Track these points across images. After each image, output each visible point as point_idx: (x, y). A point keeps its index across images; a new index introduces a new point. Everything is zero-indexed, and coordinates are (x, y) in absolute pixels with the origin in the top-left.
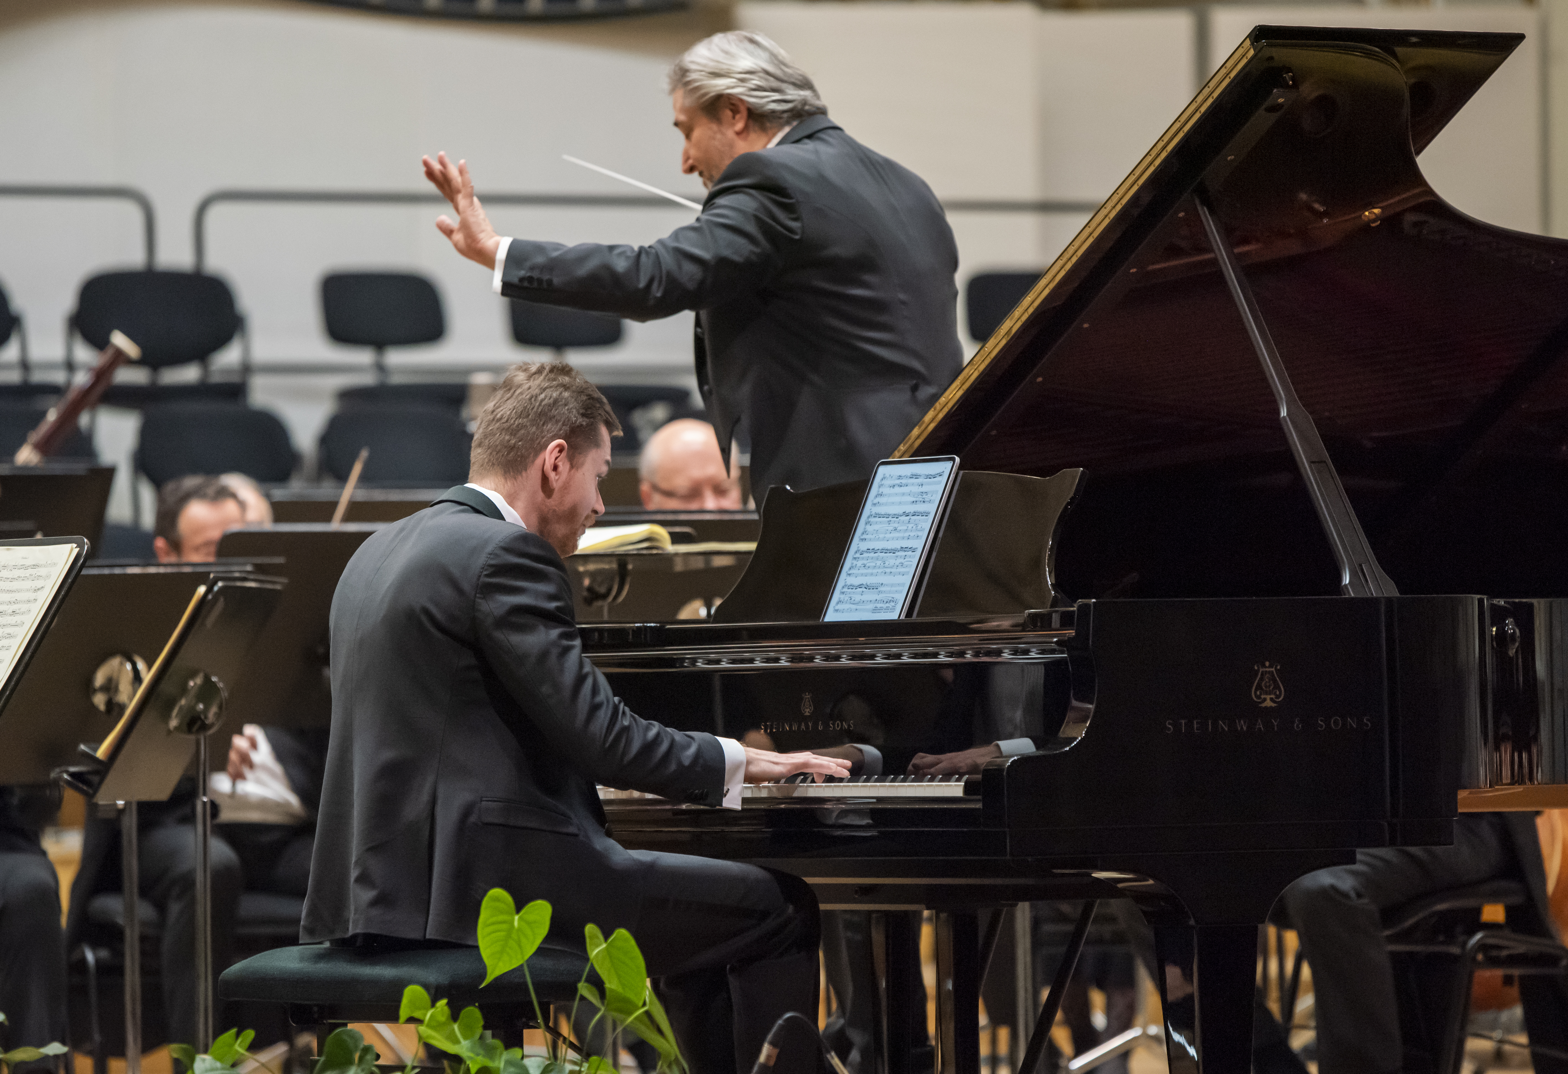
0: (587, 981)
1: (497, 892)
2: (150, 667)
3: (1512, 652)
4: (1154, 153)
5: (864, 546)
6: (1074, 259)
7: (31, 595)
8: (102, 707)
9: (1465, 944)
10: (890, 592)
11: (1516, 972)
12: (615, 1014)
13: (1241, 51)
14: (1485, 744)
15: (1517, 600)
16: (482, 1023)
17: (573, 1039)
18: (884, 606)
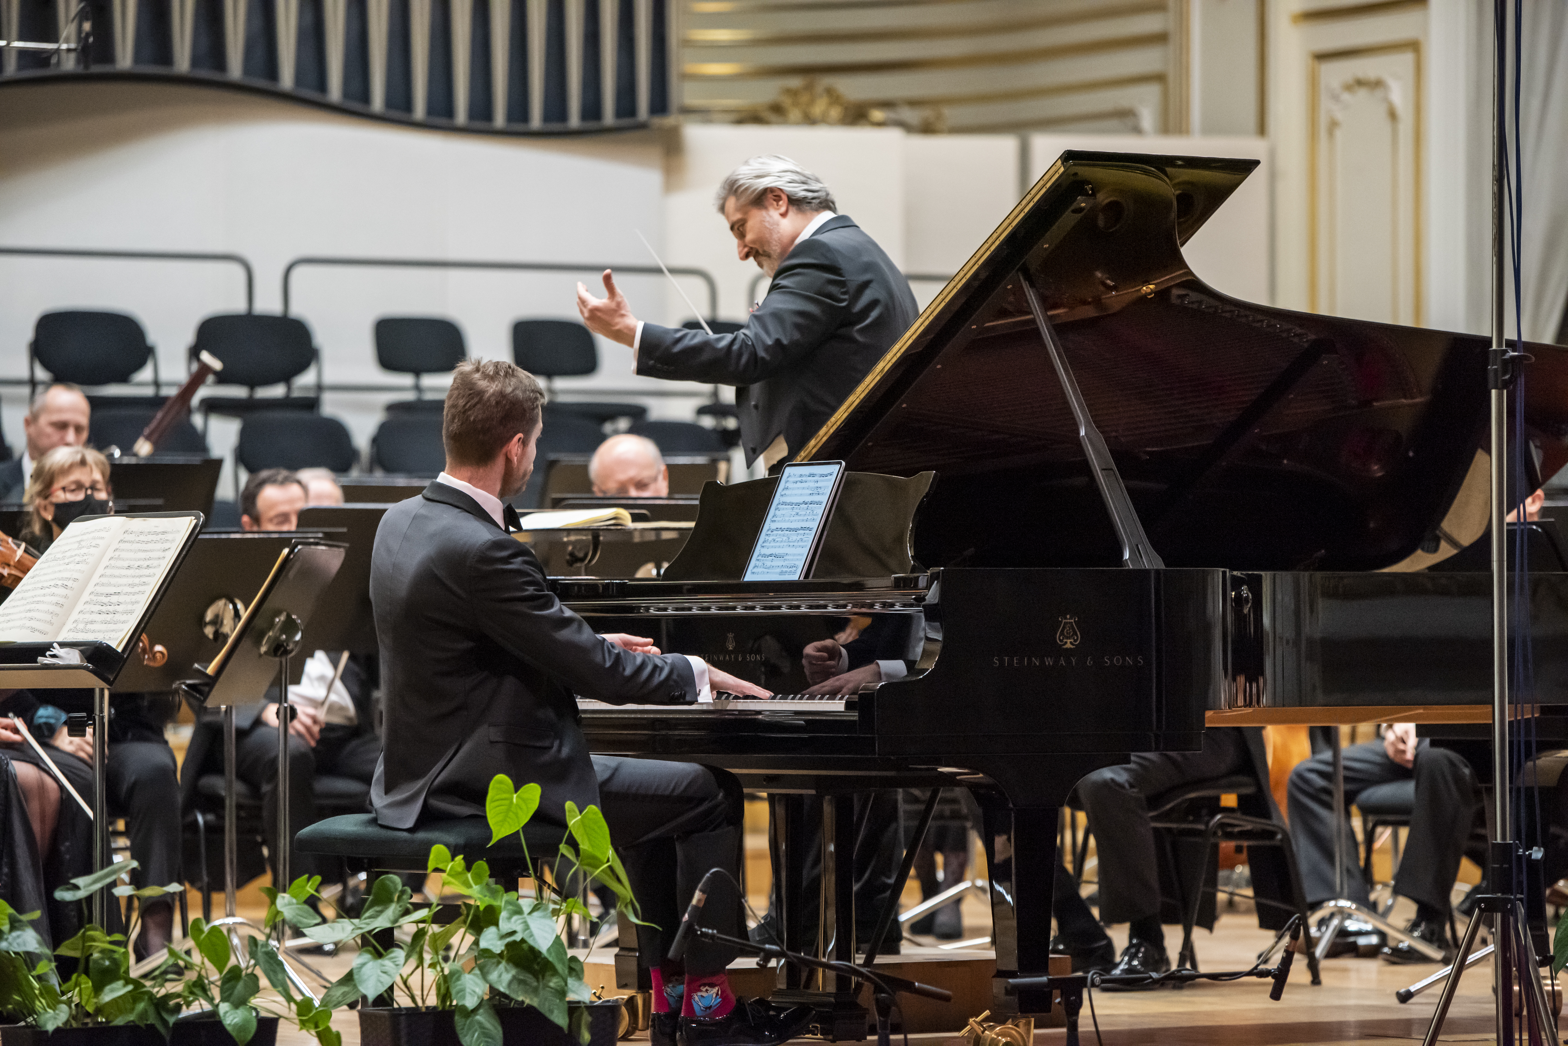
0: (566, 843)
1: (501, 777)
2: (246, 609)
3: (1246, 611)
4: (990, 242)
5: (774, 526)
6: (931, 318)
7: (161, 554)
8: (211, 636)
9: (1207, 824)
10: (792, 560)
11: (1245, 844)
12: (586, 868)
13: (1054, 169)
14: (1226, 677)
15: (1250, 573)
16: (488, 873)
17: (555, 885)
18: (789, 570)
